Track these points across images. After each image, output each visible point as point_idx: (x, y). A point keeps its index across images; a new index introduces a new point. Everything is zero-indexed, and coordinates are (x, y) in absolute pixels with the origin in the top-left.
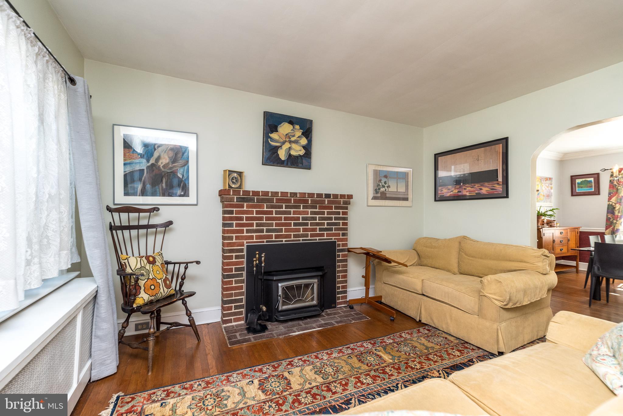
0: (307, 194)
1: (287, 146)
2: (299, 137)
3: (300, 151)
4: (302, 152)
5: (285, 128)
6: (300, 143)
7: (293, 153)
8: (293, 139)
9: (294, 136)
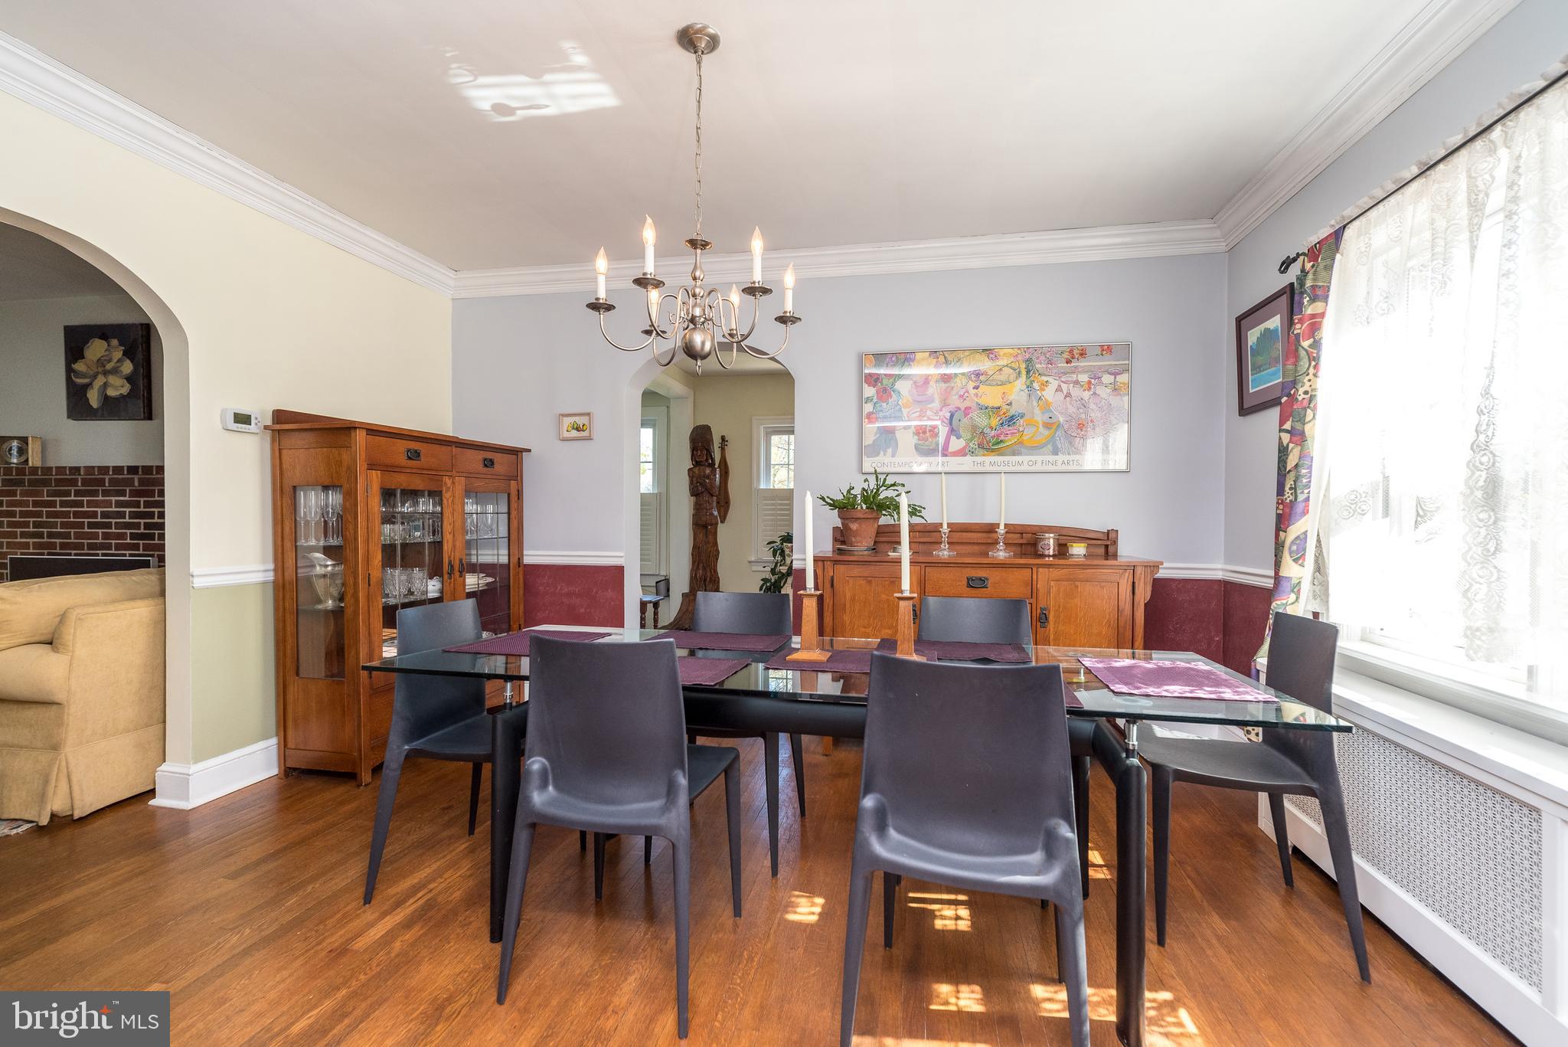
0: (96, 469)
1: (100, 381)
2: (118, 361)
3: (122, 386)
4: (125, 389)
5: (96, 349)
6: (122, 372)
7: (111, 393)
8: (109, 366)
9: (110, 361)
